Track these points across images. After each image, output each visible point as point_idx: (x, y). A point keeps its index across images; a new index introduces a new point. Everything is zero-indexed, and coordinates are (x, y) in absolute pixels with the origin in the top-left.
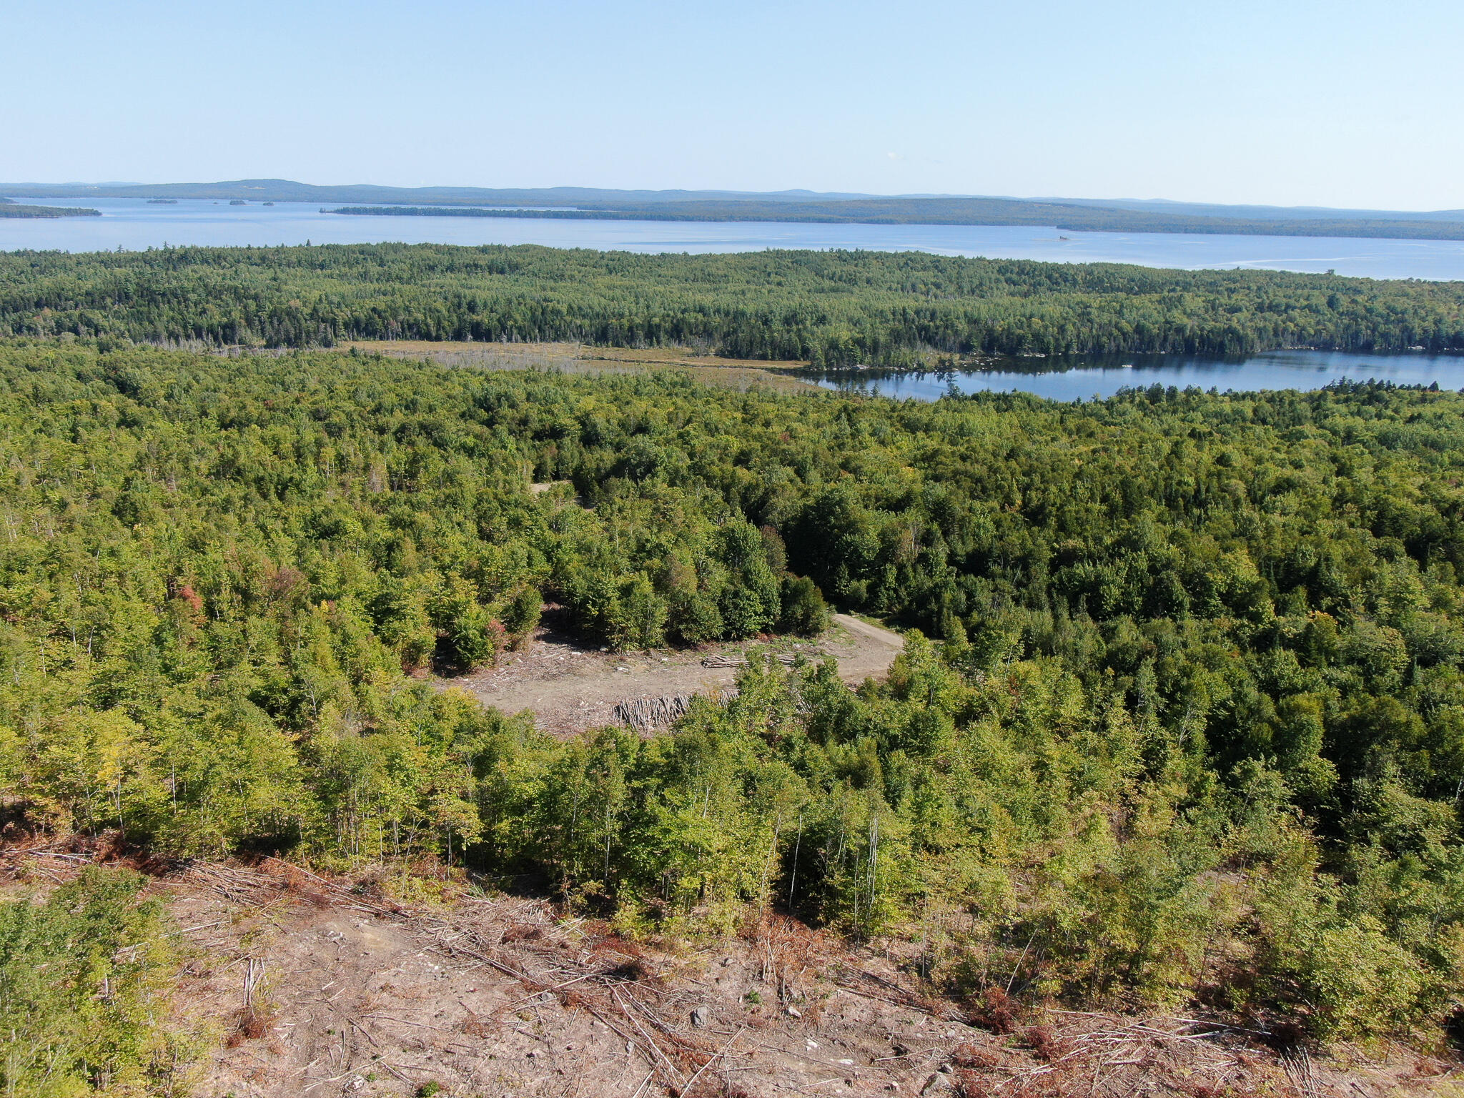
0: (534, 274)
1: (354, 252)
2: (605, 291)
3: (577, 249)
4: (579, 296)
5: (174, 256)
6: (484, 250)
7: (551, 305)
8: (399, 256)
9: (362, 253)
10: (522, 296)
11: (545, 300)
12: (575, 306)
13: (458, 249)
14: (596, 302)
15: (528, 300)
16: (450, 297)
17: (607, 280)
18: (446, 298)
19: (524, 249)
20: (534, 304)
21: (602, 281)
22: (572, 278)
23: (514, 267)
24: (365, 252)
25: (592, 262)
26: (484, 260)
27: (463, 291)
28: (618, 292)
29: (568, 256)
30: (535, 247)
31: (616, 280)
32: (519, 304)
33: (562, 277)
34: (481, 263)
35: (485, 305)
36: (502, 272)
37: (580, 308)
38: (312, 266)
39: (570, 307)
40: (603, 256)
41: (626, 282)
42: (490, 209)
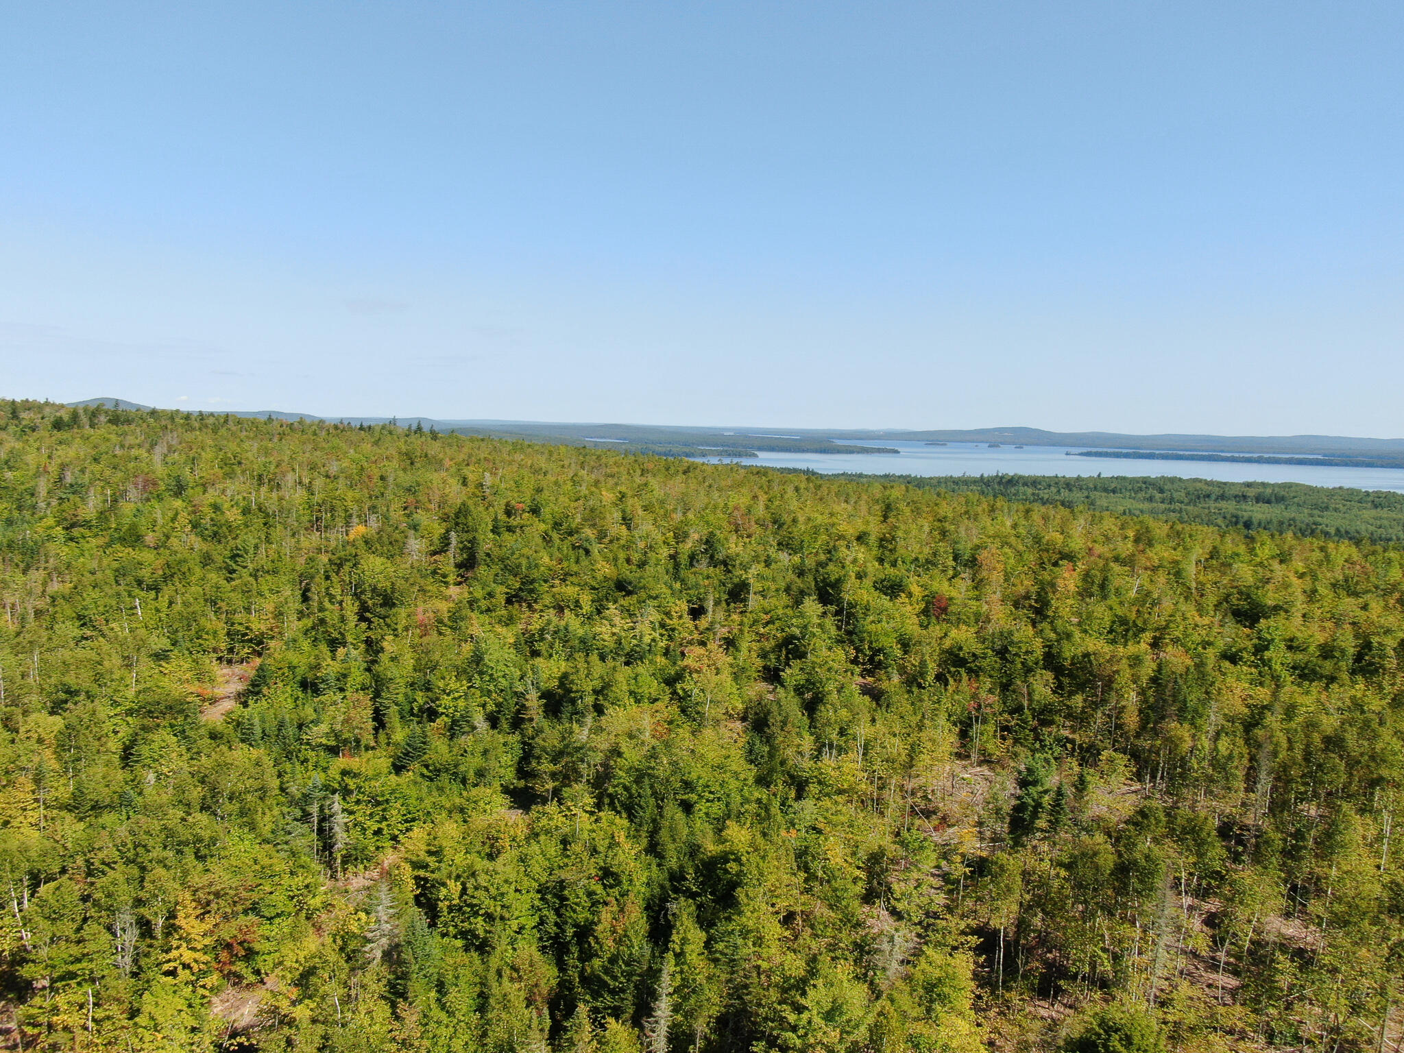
0: (1299, 505)
1: (1138, 482)
2: (1371, 521)
3: (1340, 488)
4: (1347, 523)
5: (1004, 480)
6: (1249, 485)
7: (1320, 527)
8: (1176, 486)
9: (1145, 483)
10: (1293, 519)
11: (1315, 523)
12: (1343, 530)
13: (1225, 484)
14: (1363, 527)
15: (1298, 523)
16: (1228, 516)
17: (1373, 512)
18: (1225, 518)
19: (1288, 486)
20: (1304, 526)
21: (1369, 514)
22: (1336, 510)
23: (1280, 499)
24: (1147, 482)
25: (1357, 498)
26: (1251, 493)
27: (1240, 513)
28: (1386, 522)
29: (1332, 493)
30: (1297, 485)
31: (1384, 513)
32: (1290, 525)
33: (1327, 508)
34: (1248, 494)
35: (1259, 524)
36: (1269, 502)
37: (1347, 532)
38: (1106, 490)
39: (1338, 530)
40: (1368, 494)
41: (1393, 515)
42: (1229, 455)
